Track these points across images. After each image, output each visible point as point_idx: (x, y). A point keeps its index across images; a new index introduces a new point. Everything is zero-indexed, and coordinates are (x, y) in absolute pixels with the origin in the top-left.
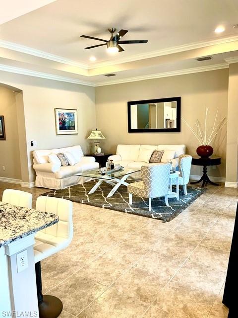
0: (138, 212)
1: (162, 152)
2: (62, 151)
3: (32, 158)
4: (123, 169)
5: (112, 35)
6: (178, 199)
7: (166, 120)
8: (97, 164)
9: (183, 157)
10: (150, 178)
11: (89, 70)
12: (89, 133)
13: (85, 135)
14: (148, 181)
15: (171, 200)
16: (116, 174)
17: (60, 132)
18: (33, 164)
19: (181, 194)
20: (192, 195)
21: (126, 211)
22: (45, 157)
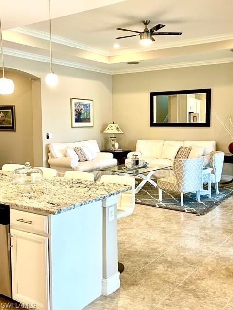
0: (170, 207)
1: (190, 149)
2: (78, 145)
3: (48, 151)
4: (148, 165)
5: (146, 26)
6: (210, 197)
7: (190, 113)
8: (116, 161)
9: (214, 153)
10: (184, 172)
11: (109, 57)
12: (105, 127)
13: (100, 128)
14: (181, 175)
15: (202, 197)
16: (141, 171)
17: (75, 124)
18: (48, 158)
19: (213, 192)
20: (224, 193)
21: (157, 206)
22: (61, 150)
